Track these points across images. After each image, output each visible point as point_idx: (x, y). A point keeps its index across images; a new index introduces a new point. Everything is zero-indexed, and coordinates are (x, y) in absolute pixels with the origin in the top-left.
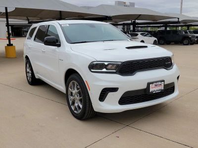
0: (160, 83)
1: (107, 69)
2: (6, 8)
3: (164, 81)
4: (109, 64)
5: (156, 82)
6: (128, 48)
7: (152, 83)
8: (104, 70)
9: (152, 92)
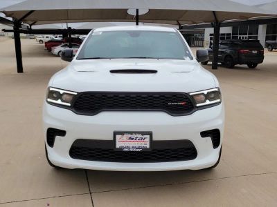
0: (140, 136)
1: (63, 101)
2: (137, 10)
3: (150, 134)
4: (64, 93)
5: (131, 133)
6: (112, 72)
7: (122, 133)
8: (59, 102)
9: (121, 149)
